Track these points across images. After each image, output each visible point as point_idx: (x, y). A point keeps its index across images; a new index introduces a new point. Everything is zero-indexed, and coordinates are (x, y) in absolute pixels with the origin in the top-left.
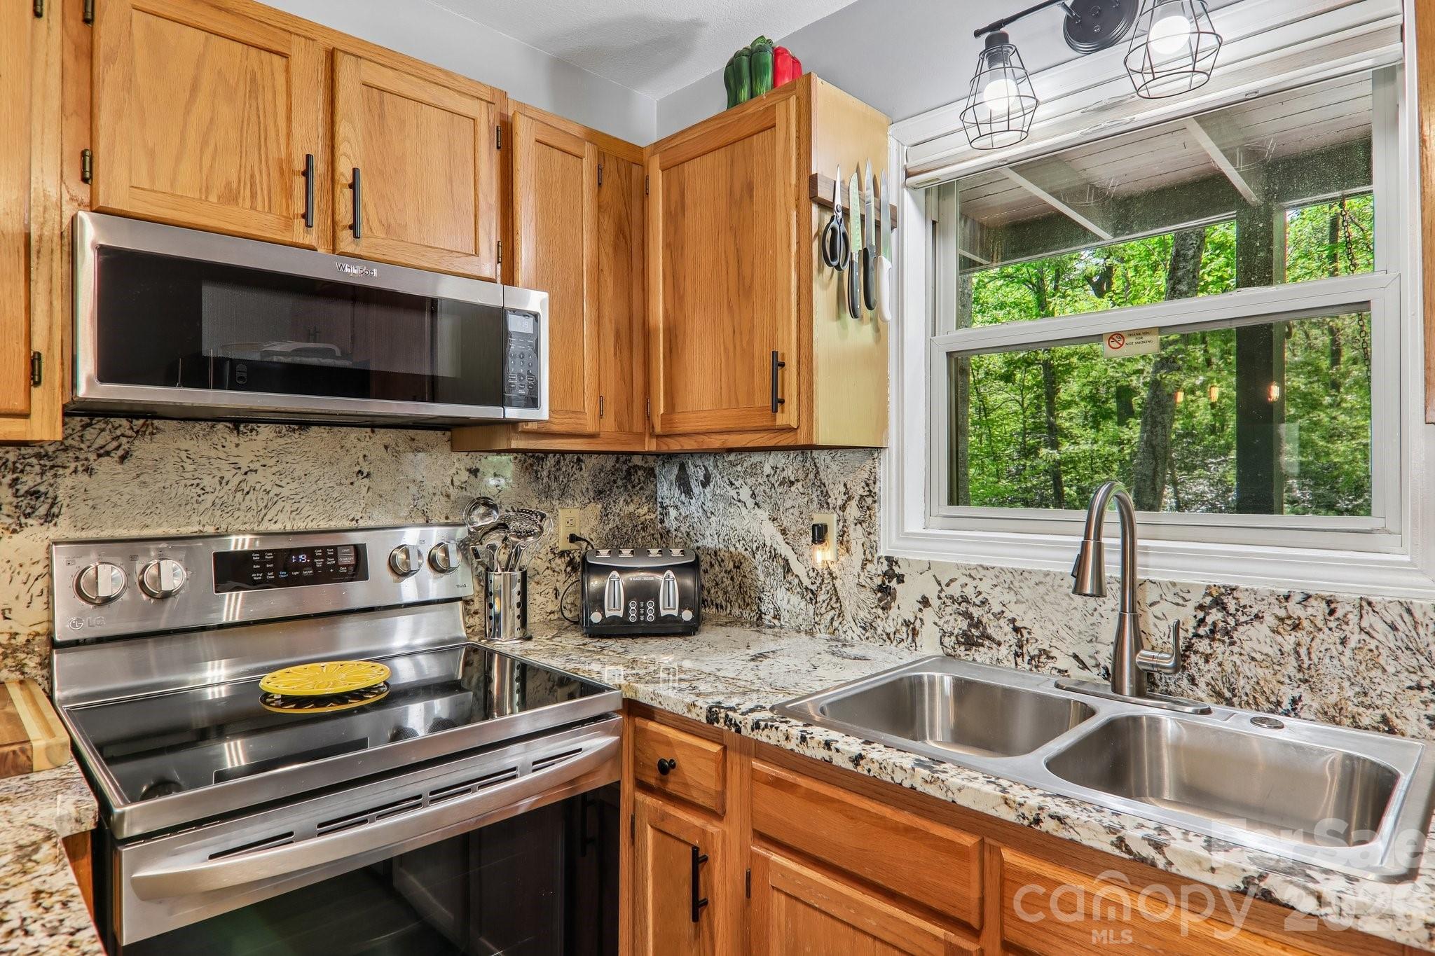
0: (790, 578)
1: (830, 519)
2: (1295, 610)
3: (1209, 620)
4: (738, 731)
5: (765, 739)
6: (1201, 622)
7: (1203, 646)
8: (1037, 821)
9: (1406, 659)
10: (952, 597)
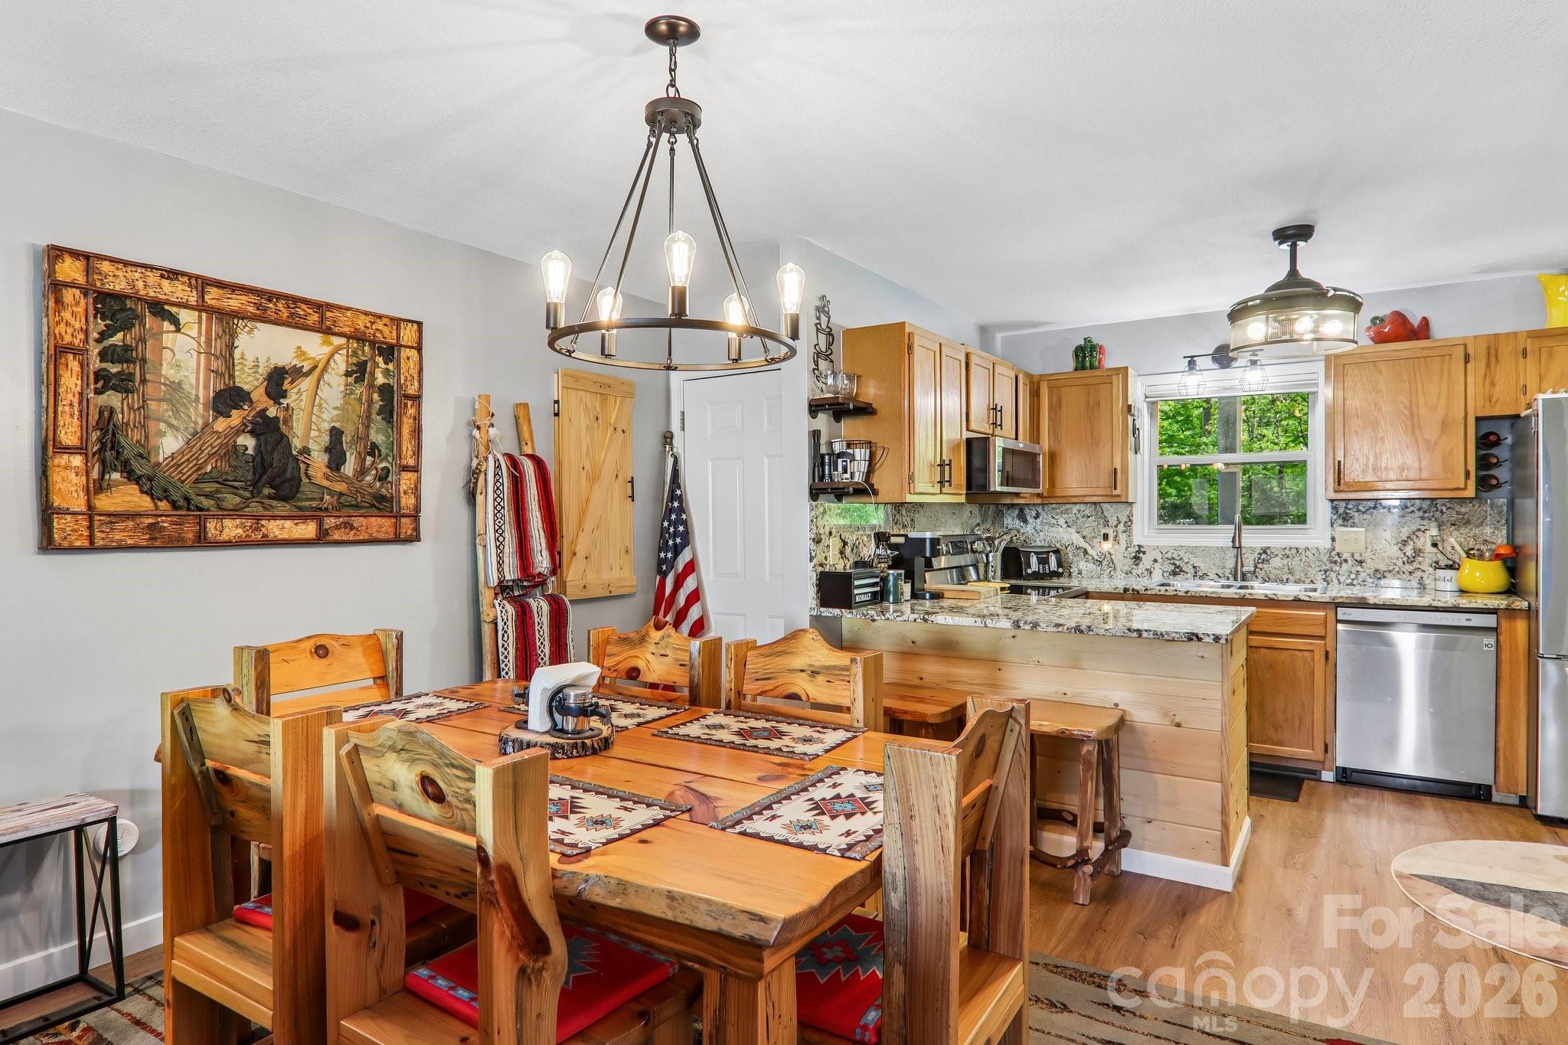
0: (1087, 556)
1: (1110, 532)
2: (1287, 552)
3: (1262, 557)
4: (1138, 592)
6: (1259, 558)
7: (1260, 566)
9: (1318, 563)
10: (1167, 558)
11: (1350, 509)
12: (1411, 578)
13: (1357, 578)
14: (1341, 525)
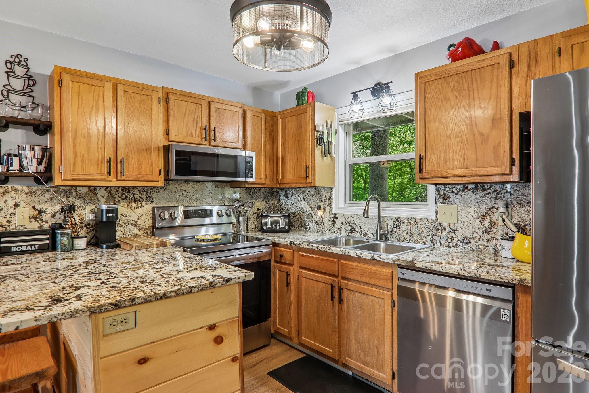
0: (313, 219)
1: (322, 204)
2: (410, 221)
3: (396, 224)
4: (296, 246)
5: (301, 246)
6: (394, 224)
7: (395, 229)
8: (345, 253)
9: (428, 230)
10: (348, 222)
11: (447, 191)
12: (488, 244)
13: (452, 242)
14: (441, 203)
